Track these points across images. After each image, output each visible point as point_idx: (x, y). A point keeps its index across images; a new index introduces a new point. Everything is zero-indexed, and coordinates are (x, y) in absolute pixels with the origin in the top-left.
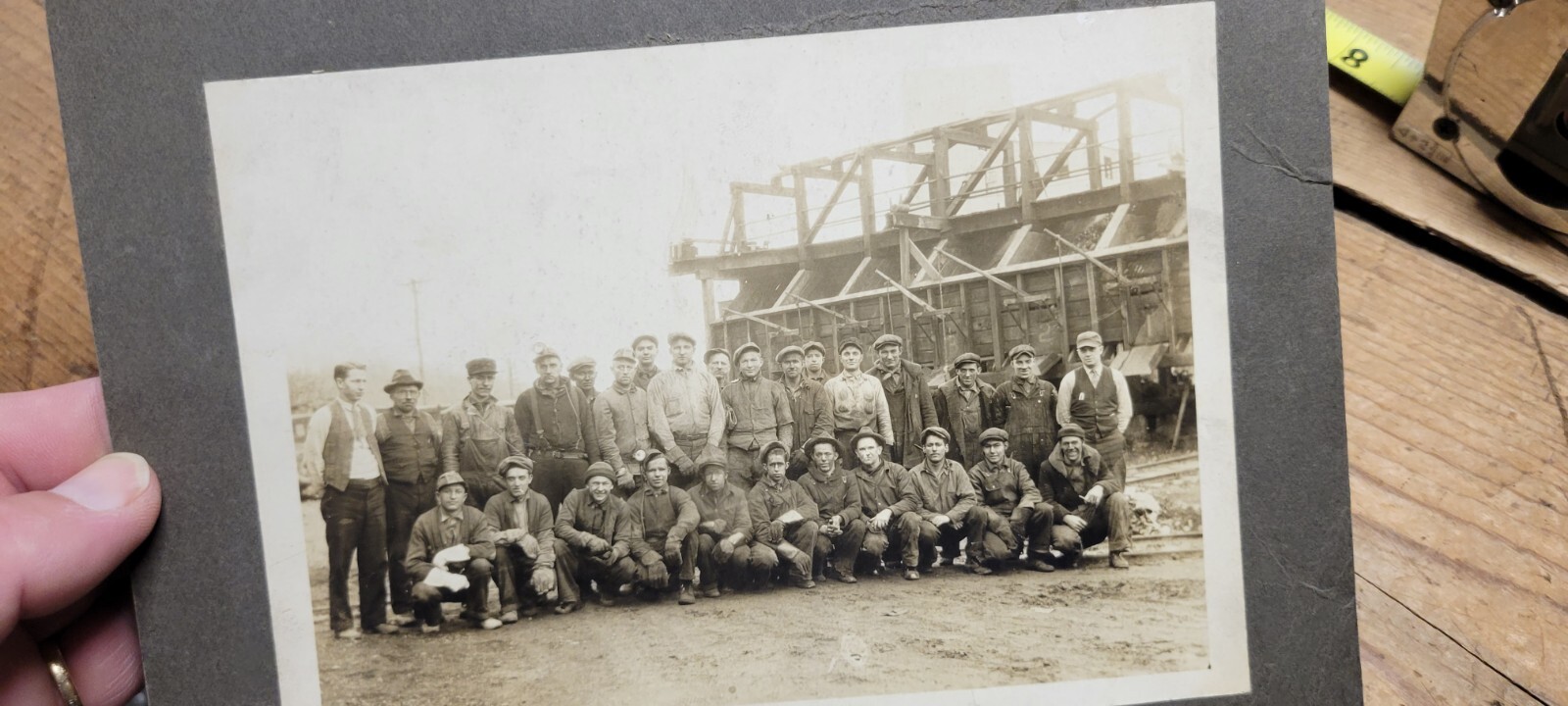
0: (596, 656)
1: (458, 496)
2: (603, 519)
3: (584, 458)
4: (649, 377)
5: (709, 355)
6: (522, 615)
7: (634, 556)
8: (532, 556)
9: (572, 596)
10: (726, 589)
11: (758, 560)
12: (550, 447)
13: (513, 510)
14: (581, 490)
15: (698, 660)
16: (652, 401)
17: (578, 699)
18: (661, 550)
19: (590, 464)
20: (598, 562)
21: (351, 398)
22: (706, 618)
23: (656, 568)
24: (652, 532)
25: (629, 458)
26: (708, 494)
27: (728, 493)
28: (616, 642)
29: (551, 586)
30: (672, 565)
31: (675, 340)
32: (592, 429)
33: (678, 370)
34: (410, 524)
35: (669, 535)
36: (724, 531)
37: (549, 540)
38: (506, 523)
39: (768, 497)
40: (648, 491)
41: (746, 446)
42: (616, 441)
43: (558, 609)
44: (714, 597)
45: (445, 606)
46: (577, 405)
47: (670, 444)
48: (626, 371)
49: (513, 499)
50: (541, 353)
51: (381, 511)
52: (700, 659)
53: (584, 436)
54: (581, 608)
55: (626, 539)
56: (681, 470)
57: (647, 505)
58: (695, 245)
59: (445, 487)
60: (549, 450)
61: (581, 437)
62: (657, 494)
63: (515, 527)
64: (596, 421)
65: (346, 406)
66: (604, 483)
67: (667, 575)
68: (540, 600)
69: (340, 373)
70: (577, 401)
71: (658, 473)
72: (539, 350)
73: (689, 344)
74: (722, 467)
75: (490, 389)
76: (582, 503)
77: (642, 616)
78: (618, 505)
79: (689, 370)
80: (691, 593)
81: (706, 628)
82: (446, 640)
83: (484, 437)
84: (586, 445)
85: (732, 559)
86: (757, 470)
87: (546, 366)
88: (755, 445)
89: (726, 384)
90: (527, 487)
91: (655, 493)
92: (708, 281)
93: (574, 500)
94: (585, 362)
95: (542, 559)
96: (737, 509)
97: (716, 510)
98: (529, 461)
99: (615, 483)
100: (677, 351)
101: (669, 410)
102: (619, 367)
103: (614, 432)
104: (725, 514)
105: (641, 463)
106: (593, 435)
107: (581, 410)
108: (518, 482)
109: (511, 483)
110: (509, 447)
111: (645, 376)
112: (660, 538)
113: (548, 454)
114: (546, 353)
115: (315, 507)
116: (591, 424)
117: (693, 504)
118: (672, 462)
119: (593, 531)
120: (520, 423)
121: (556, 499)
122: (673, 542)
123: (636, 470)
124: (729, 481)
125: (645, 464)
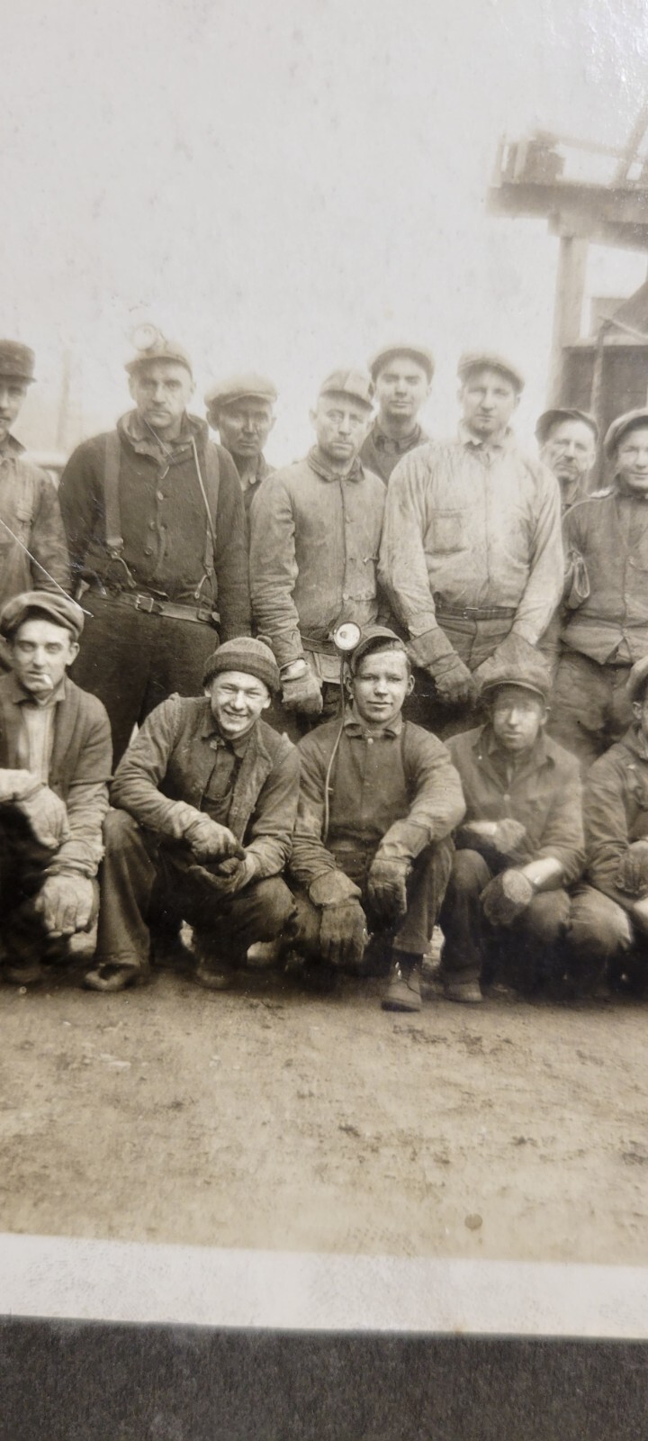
0: (166, 1102)
2: (234, 777)
3: (211, 623)
4: (399, 450)
5: (551, 422)
7: (294, 878)
8: (49, 840)
9: (129, 951)
10: (500, 988)
11: (585, 929)
12: (133, 584)
13: (20, 722)
14: (192, 699)
15: (406, 1143)
16: (396, 510)
17: (107, 1197)
18: (360, 875)
19: (222, 640)
20: (204, 879)
22: (441, 1048)
23: (340, 915)
24: (346, 827)
25: (318, 639)
26: (494, 754)
27: (542, 760)
28: (218, 1077)
29: (82, 920)
30: (381, 912)
31: (476, 369)
32: (241, 555)
33: (470, 445)
35: (385, 841)
36: (518, 850)
37: (95, 808)
39: (633, 783)
40: (352, 726)
41: (601, 654)
42: (293, 594)
43: (93, 977)
44: (469, 1004)
46: (216, 490)
47: (423, 621)
48: (346, 425)
49: (22, 697)
50: (148, 350)
52: (410, 1142)
53: (218, 569)
54: (146, 984)
55: (281, 833)
56: (441, 687)
57: (344, 758)
58: (560, 149)
60: (130, 590)
61: (210, 570)
62: (372, 735)
63: (18, 764)
64: (256, 536)
66: (249, 692)
67: (364, 936)
68: (54, 949)
70: (215, 479)
71: (383, 686)
72: (145, 340)
73: (508, 387)
74: (538, 695)
75: (8, 419)
76: (188, 730)
77: (289, 1023)
78: (274, 750)
79: (497, 447)
80: (416, 985)
81: (435, 1072)
84: (222, 591)
85: (525, 917)
86: (618, 715)
87: (155, 383)
88: (624, 654)
89: (578, 495)
90: (61, 672)
91: (369, 733)
92: (577, 244)
93: (170, 721)
94: (251, 387)
95: (70, 852)
96: (557, 803)
97: (507, 797)
98: (76, 611)
99: (275, 695)
100: (476, 398)
101: (435, 535)
102: (331, 414)
103: (294, 570)
104: (527, 808)
105: (347, 656)
106: (241, 570)
107: (222, 504)
108: (42, 656)
109: (25, 657)
110: (32, 567)
111: (389, 447)
112: (363, 844)
113: (125, 599)
114: (160, 352)
116: (241, 541)
117: (454, 773)
118: (421, 663)
119: (205, 803)
120: (69, 513)
122: (393, 858)
123: (332, 671)
124: (550, 732)
125: (354, 659)
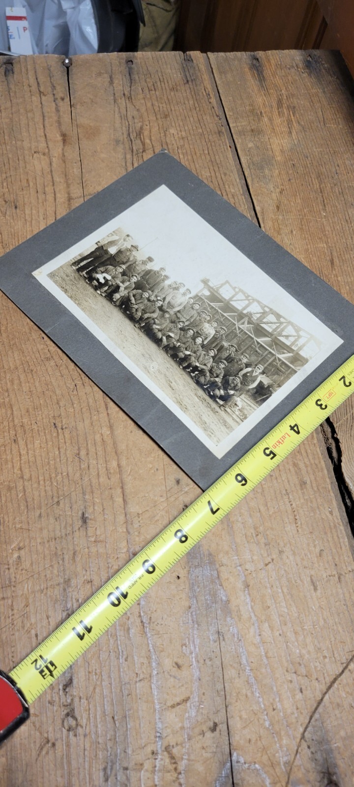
0: (108, 316)
1: (121, 270)
2: (140, 299)
3: (149, 288)
4: (176, 290)
5: (191, 298)
6: (105, 297)
7: (137, 310)
8: (120, 291)
9: (118, 303)
10: (145, 333)
11: (157, 335)
13: (127, 282)
14: (142, 292)
15: (125, 336)
16: (172, 293)
18: (142, 315)
19: (149, 290)
20: (129, 304)
21: (124, 240)
22: (136, 333)
24: (145, 310)
25: (156, 296)
26: (162, 316)
27: (166, 319)
28: (115, 318)
29: (116, 298)
30: (141, 319)
31: (188, 290)
33: (182, 294)
34: (107, 265)
35: (147, 314)
36: (157, 324)
37: (126, 292)
38: (123, 282)
39: (172, 327)
40: (153, 304)
41: (179, 316)
42: (158, 292)
43: (113, 303)
45: (95, 281)
47: (166, 302)
48: (174, 285)
49: (129, 280)
50: (163, 268)
51: (105, 259)
53: (154, 285)
54: (117, 307)
55: (139, 306)
56: (163, 308)
57: (150, 306)
58: (210, 281)
59: (121, 267)
60: (145, 281)
63: (123, 284)
65: (122, 240)
66: (147, 295)
67: (138, 319)
68: (112, 298)
69: (128, 236)
70: (160, 280)
71: (158, 304)
73: (190, 293)
74: (170, 315)
75: (148, 263)
76: (139, 293)
77: (125, 320)
78: (145, 300)
79: (185, 296)
80: (139, 326)
81: (133, 334)
82: (88, 286)
83: (137, 268)
84: (152, 287)
85: (153, 329)
86: (176, 322)
87: (162, 270)
90: (134, 281)
91: (154, 306)
92: (205, 288)
94: (169, 277)
95: (121, 293)
96: (164, 323)
97: (160, 319)
98: (139, 279)
99: (149, 297)
100: (186, 291)
101: (173, 297)
102: (173, 283)
103: (160, 290)
104: (161, 321)
106: (155, 287)
107: (158, 282)
109: (132, 278)
110: (139, 273)
112: (145, 313)
115: (96, 246)
116: (157, 285)
117: (158, 314)
118: (163, 305)
119: (135, 299)
120: (146, 272)
121: (136, 288)
122: (146, 316)
123: (155, 299)
124: (169, 318)
125: (158, 300)
